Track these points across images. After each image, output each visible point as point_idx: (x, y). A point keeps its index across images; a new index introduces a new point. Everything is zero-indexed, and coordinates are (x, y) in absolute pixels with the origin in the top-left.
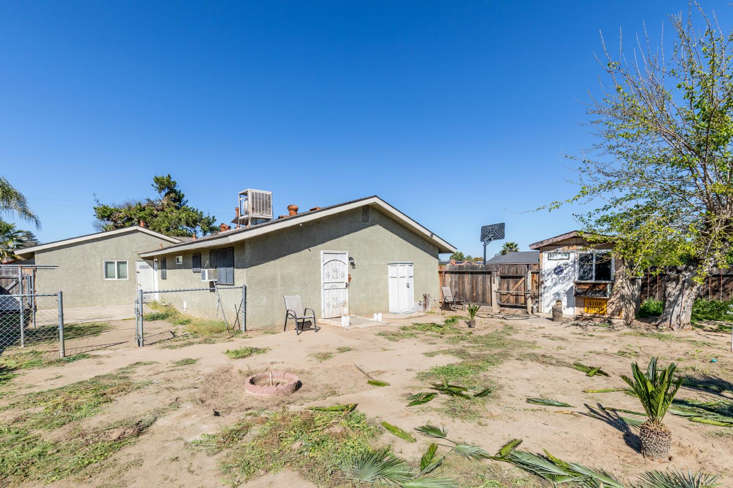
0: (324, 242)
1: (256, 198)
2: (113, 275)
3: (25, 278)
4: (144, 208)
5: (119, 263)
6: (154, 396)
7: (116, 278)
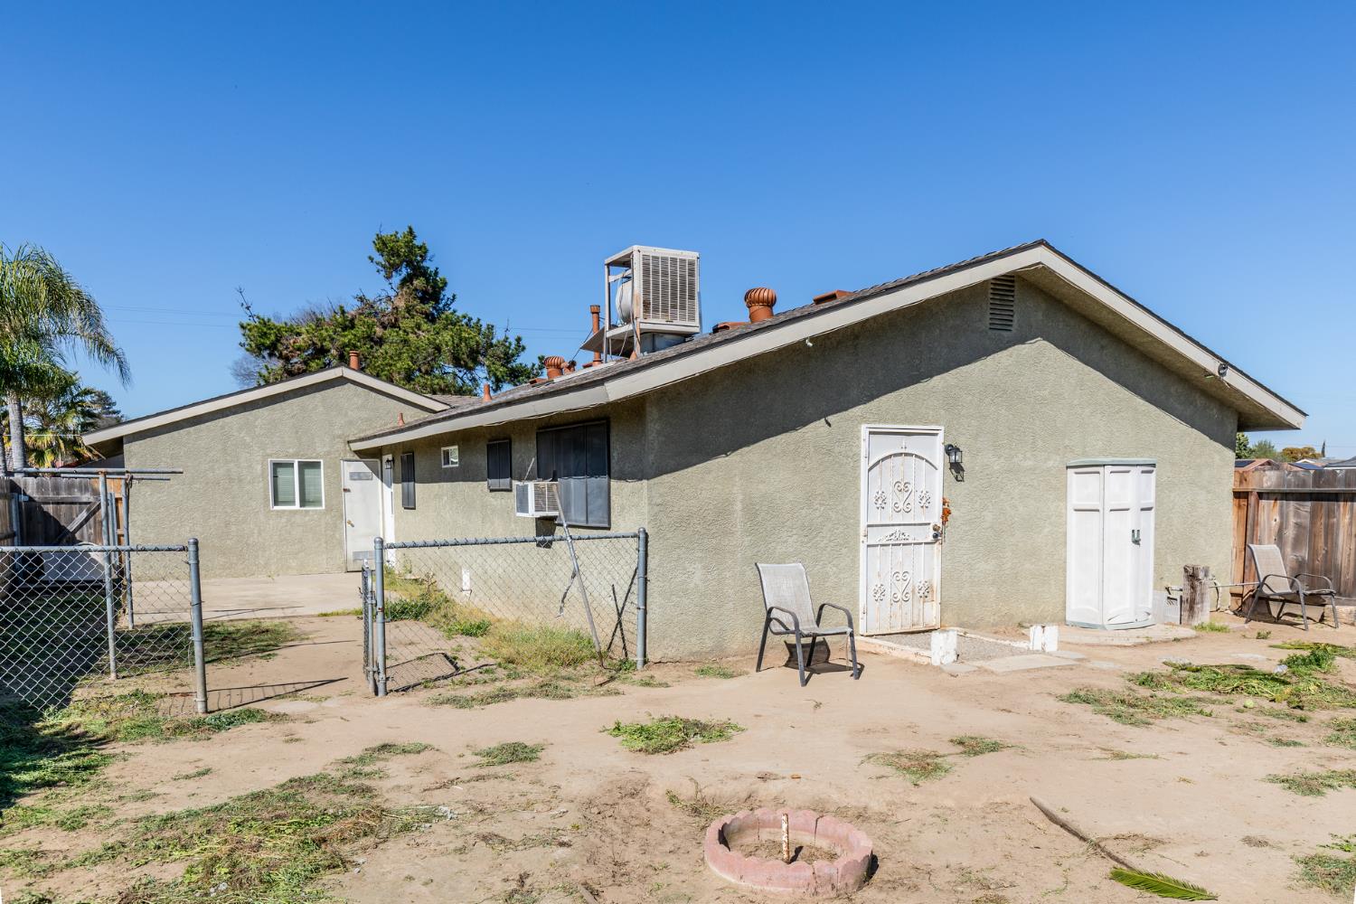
0: (872, 398)
1: (656, 272)
2: (289, 498)
4: (352, 321)
5: (303, 466)
6: (455, 859)
7: (297, 506)
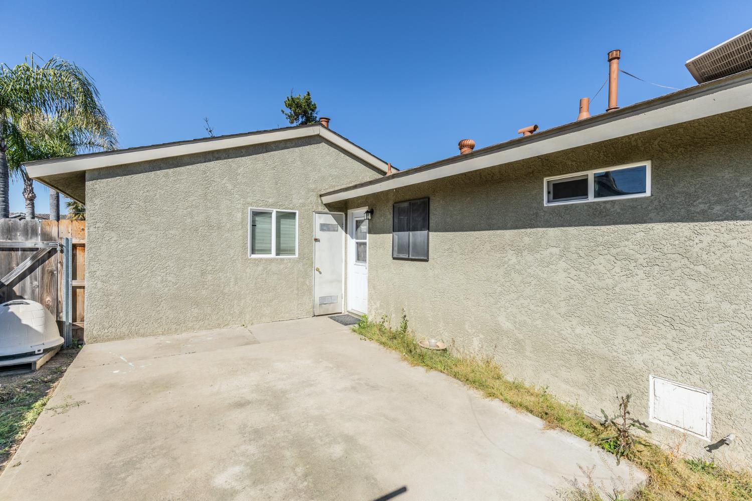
2: (264, 246)
3: (59, 248)
5: (282, 216)
7: (273, 255)
